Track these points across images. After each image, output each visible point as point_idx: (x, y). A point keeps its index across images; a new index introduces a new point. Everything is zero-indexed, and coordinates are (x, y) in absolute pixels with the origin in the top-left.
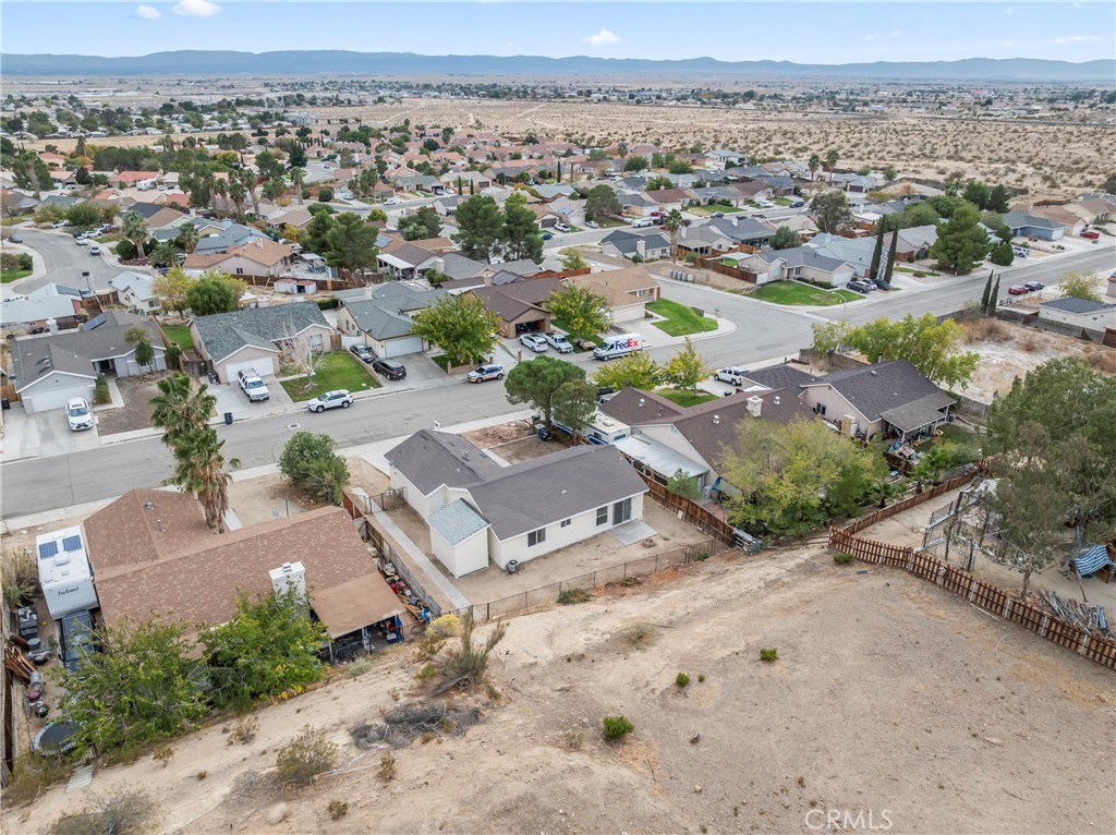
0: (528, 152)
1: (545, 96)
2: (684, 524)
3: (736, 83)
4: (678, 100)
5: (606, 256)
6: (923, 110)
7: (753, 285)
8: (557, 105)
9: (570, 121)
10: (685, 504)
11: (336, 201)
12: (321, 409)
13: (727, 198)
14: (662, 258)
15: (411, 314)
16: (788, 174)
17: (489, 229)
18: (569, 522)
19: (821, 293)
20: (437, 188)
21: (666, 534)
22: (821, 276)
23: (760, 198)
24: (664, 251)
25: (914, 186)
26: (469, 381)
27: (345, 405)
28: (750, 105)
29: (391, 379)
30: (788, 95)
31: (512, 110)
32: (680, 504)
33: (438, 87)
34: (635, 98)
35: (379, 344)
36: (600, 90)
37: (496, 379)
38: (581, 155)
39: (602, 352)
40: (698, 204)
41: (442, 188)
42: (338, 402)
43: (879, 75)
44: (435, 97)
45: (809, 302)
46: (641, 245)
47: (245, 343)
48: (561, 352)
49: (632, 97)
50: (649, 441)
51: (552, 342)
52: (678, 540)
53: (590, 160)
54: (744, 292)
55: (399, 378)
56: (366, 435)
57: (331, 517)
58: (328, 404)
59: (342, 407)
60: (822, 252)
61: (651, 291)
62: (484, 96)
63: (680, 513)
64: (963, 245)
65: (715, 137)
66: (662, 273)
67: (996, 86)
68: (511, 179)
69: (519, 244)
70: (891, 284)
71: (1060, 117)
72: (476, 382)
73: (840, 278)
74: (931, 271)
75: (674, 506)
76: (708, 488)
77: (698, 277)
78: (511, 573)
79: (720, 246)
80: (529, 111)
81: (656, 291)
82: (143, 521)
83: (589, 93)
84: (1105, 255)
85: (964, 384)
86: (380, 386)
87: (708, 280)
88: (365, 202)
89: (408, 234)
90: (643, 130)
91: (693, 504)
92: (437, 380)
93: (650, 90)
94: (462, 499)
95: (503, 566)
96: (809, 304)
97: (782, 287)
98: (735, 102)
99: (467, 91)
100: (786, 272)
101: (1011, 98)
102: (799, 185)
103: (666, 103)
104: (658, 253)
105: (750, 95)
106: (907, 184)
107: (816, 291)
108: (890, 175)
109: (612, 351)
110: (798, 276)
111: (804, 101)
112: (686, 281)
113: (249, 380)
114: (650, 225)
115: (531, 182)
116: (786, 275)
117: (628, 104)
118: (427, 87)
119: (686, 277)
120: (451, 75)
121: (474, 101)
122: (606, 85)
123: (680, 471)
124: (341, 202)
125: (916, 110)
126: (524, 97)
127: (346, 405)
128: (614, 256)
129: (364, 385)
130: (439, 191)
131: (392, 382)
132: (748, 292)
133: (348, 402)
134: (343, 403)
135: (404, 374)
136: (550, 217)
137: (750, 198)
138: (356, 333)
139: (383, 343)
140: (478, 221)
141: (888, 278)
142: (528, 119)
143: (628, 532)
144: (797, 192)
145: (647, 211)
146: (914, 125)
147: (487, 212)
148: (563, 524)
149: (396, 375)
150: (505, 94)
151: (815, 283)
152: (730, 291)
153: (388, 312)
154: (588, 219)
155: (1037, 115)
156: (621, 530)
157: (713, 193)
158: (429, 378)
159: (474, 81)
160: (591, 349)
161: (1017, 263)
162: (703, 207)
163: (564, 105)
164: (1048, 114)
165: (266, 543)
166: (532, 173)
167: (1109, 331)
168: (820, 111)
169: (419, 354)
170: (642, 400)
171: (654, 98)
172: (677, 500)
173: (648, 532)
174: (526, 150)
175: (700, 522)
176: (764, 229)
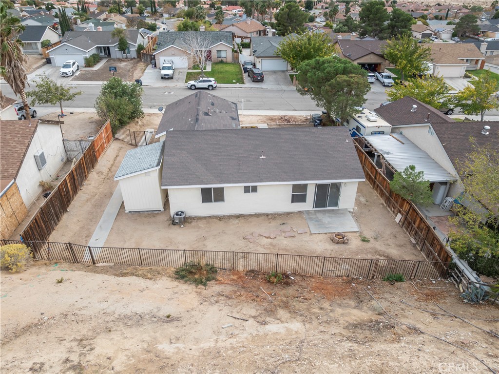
0: (434, 9)
2: (397, 229)
10: (406, 207)
11: (316, 22)
12: (193, 88)
17: (377, 22)
18: (255, 189)
21: (368, 234)
29: (253, 81)
32: (401, 206)
35: (258, 60)
42: (206, 85)
48: (384, 86)
50: (405, 141)
51: (380, 77)
52: (379, 246)
55: (258, 81)
58: (198, 85)
59: (208, 89)
61: (477, 61)
63: (399, 217)
66: (494, 62)
75: (395, 207)
76: (450, 199)
81: (480, 62)
86: (244, 83)
91: (414, 210)
94: (164, 141)
104: (496, 53)
113: (164, 65)
123: (413, 168)
124: (318, 23)
127: (211, 88)
129: (234, 81)
133: (212, 86)
134: (209, 86)
136: (428, 32)
139: (260, 59)
140: (371, 16)
143: (326, 219)
145: (498, 35)
147: (378, 10)
148: (247, 190)
149: (258, 78)
154: (454, 36)
156: (320, 216)
166: (430, 17)
169: (283, 71)
170: (415, 106)
172: (400, 201)
173: (349, 226)
175: (416, 233)
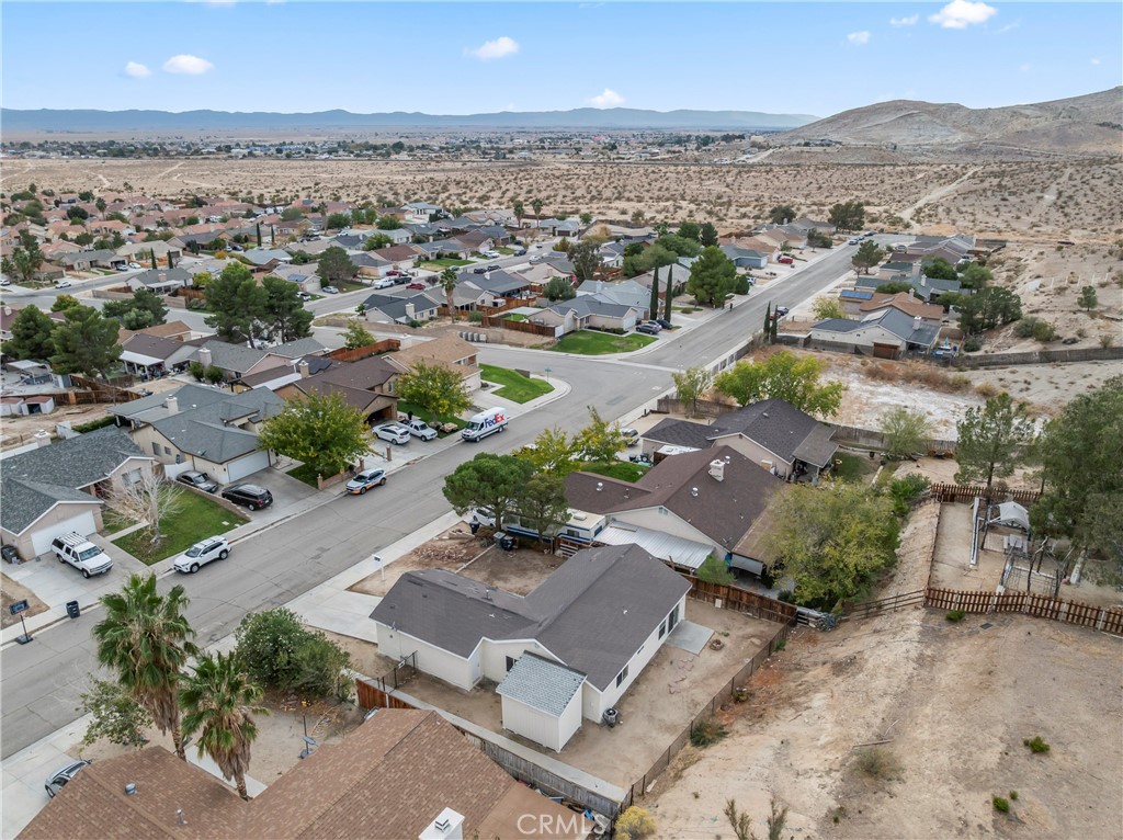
0: (203, 215)
1: (180, 153)
2: (729, 612)
3: (377, 135)
4: (330, 153)
5: (376, 324)
6: (563, 156)
7: (551, 339)
8: (198, 162)
9: (226, 179)
10: (723, 591)
12: (195, 568)
13: (454, 251)
14: (431, 319)
15: (237, 423)
16: (493, 224)
19: (618, 339)
20: (117, 263)
21: (722, 630)
22: (611, 322)
23: (484, 249)
24: (432, 312)
25: (609, 227)
26: (350, 493)
27: (224, 556)
28: (404, 156)
29: (256, 511)
30: (435, 145)
31: (148, 169)
32: (716, 592)
33: (40, 145)
34: (282, 152)
35: (221, 467)
36: (238, 145)
37: (380, 485)
38: (267, 216)
39: (473, 433)
40: (427, 259)
41: (123, 262)
42: (215, 554)
43: (506, 124)
44: (42, 157)
45: (614, 350)
46: (410, 308)
47: (55, 501)
48: (426, 440)
49: (279, 151)
50: (632, 528)
51: (412, 430)
52: (737, 632)
53: (283, 220)
54: (546, 347)
55: (265, 506)
56: (279, 591)
57: (423, 727)
58: (202, 560)
59: (220, 559)
60: (598, 298)
61: (473, 358)
62: (105, 155)
63: (719, 603)
64: (718, 280)
65: (391, 189)
67: (611, 133)
68: (203, 247)
69: (282, 322)
70: (671, 323)
71: (677, 158)
72: (360, 493)
73: (628, 322)
74: (693, 307)
75: (708, 596)
77: (491, 336)
78: (611, 725)
79: (483, 301)
80: (170, 170)
82: (139, 817)
83: (228, 149)
84: (807, 277)
85: (834, 413)
86: (247, 521)
87: (503, 338)
88: (29, 286)
89: (129, 322)
90: (312, 185)
91: (735, 589)
92: (309, 499)
93: (292, 144)
94: (526, 652)
95: (599, 720)
96: (616, 352)
97: (581, 337)
98: (389, 154)
99: (81, 149)
100: (579, 322)
101: (626, 143)
102: (514, 233)
103: (317, 156)
104: (426, 314)
105: (398, 147)
106: (603, 225)
107: (614, 338)
108: (586, 219)
109: (484, 430)
110: (588, 325)
111: (454, 150)
112: (479, 341)
113: (78, 549)
114: (392, 285)
115: (228, 248)
116: (578, 325)
117: (278, 158)
118: (25, 145)
119: (478, 337)
120: (49, 132)
121: (95, 161)
122: (244, 140)
125: (558, 156)
126: (156, 155)
128: (385, 322)
129: (226, 523)
130: (122, 267)
131: (259, 513)
132: (549, 346)
133: (226, 551)
134: (221, 553)
135: (271, 500)
137: (475, 250)
138: (174, 458)
139: (225, 465)
141: (668, 317)
142: (175, 178)
143: (687, 637)
144: (513, 240)
145: (382, 271)
146: (568, 170)
149: (259, 504)
150: (132, 152)
151: (607, 330)
152: (531, 347)
153: (213, 425)
154: (324, 284)
155: (659, 157)
157: (439, 247)
158: (300, 499)
159: (85, 139)
160: (453, 431)
161: (752, 291)
162: (433, 261)
163: (207, 162)
164: (667, 156)
165: (367, 793)
166: (227, 237)
167: (876, 345)
168: (472, 159)
170: (600, 484)
171: (303, 152)
173: (705, 632)
174: (199, 212)
175: (747, 607)
176: (514, 280)
